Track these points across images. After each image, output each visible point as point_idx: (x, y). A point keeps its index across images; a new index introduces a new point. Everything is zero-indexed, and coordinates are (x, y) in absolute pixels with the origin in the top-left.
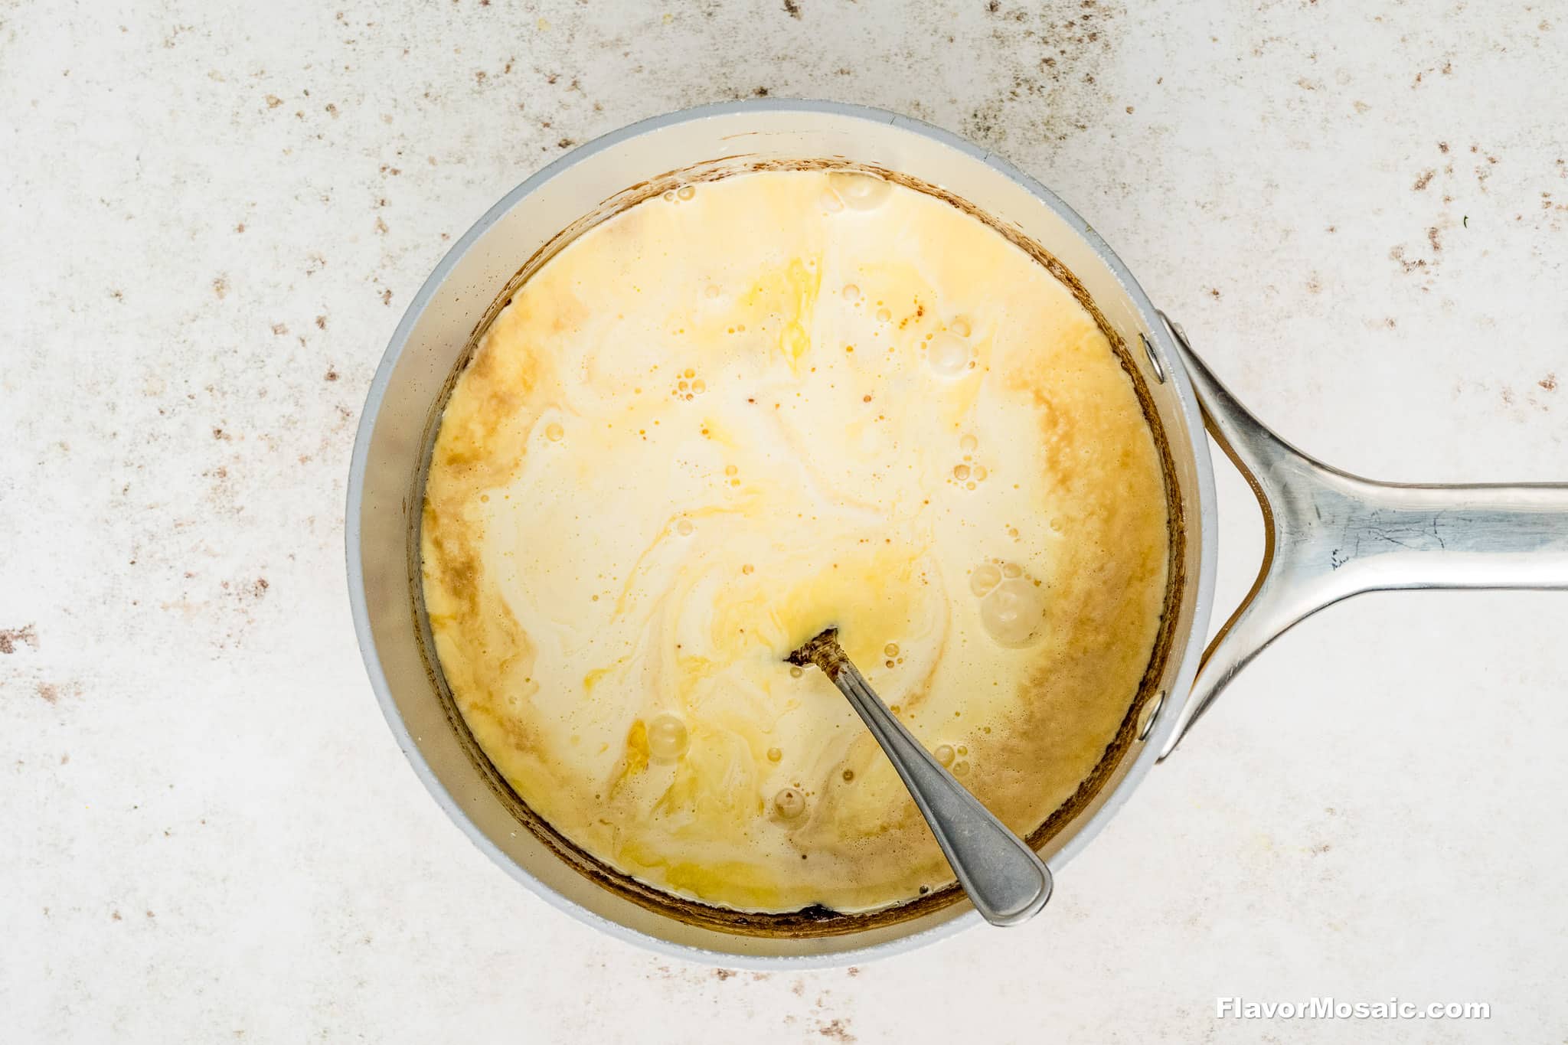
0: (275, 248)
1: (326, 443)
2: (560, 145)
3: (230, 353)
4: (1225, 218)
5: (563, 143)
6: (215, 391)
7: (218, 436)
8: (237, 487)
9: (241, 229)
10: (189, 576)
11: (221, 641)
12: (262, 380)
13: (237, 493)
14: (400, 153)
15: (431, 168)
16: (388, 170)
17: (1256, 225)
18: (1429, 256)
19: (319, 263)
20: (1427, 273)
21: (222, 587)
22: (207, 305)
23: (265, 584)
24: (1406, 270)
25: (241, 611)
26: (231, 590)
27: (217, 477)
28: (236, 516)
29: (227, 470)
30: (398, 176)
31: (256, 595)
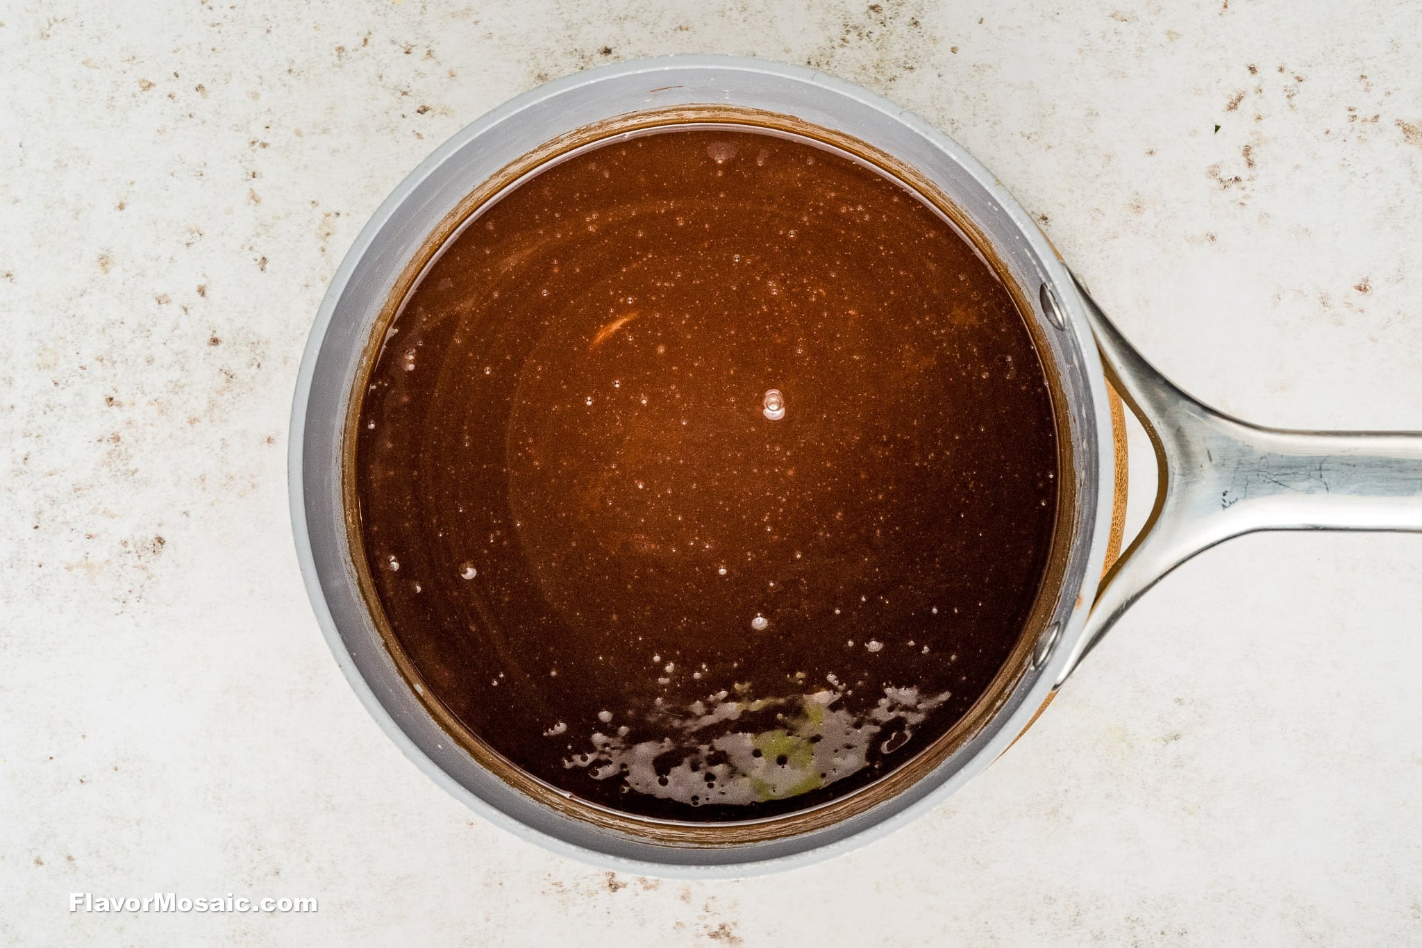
0: (155, 223)
1: (212, 405)
2: (419, 112)
3: (118, 324)
4: (1050, 147)
5: (421, 109)
6: (105, 361)
7: (111, 403)
8: (131, 451)
9: (121, 207)
10: (90, 537)
11: (123, 597)
12: (149, 348)
13: (131, 456)
14: (268, 127)
15: (298, 139)
16: (257, 144)
17: (1079, 152)
18: (1244, 172)
19: (196, 234)
20: (1243, 189)
21: (121, 546)
22: (93, 280)
23: (162, 541)
24: (1223, 188)
25: (141, 568)
26: (130, 548)
27: (111, 441)
28: (131, 478)
29: (121, 435)
30: (267, 148)
31: (154, 552)
